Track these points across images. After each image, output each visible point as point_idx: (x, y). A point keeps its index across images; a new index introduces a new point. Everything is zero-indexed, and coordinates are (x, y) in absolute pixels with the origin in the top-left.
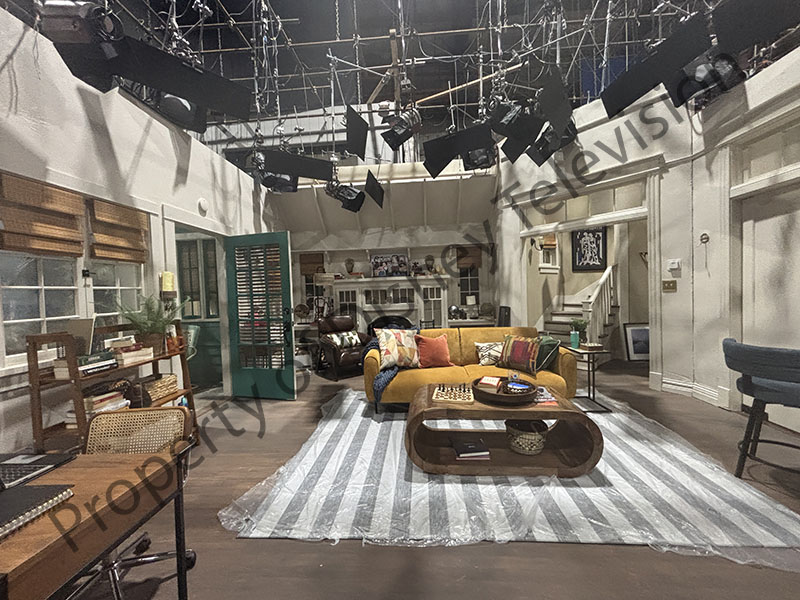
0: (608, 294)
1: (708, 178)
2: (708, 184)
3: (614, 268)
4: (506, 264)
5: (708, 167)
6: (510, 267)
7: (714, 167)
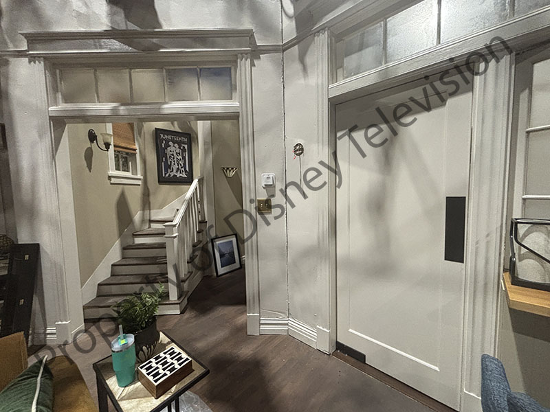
0: (195, 208)
1: (301, 74)
2: (302, 81)
3: (201, 181)
4: (25, 163)
5: (302, 59)
6: (34, 169)
7: (309, 60)
